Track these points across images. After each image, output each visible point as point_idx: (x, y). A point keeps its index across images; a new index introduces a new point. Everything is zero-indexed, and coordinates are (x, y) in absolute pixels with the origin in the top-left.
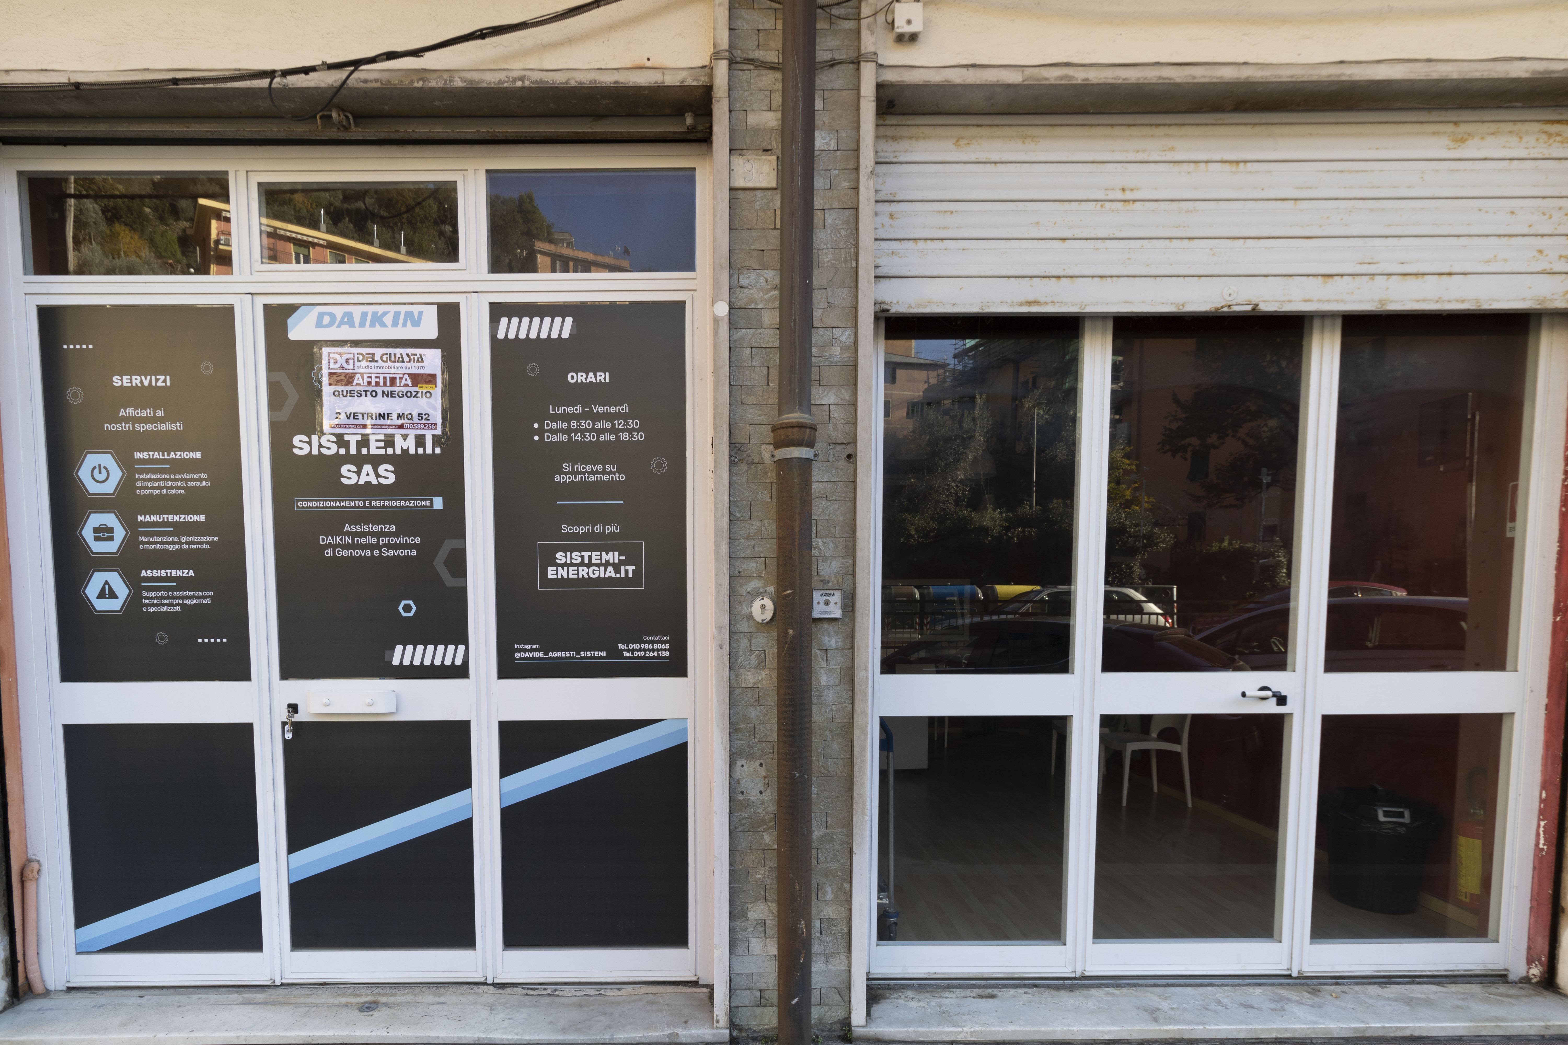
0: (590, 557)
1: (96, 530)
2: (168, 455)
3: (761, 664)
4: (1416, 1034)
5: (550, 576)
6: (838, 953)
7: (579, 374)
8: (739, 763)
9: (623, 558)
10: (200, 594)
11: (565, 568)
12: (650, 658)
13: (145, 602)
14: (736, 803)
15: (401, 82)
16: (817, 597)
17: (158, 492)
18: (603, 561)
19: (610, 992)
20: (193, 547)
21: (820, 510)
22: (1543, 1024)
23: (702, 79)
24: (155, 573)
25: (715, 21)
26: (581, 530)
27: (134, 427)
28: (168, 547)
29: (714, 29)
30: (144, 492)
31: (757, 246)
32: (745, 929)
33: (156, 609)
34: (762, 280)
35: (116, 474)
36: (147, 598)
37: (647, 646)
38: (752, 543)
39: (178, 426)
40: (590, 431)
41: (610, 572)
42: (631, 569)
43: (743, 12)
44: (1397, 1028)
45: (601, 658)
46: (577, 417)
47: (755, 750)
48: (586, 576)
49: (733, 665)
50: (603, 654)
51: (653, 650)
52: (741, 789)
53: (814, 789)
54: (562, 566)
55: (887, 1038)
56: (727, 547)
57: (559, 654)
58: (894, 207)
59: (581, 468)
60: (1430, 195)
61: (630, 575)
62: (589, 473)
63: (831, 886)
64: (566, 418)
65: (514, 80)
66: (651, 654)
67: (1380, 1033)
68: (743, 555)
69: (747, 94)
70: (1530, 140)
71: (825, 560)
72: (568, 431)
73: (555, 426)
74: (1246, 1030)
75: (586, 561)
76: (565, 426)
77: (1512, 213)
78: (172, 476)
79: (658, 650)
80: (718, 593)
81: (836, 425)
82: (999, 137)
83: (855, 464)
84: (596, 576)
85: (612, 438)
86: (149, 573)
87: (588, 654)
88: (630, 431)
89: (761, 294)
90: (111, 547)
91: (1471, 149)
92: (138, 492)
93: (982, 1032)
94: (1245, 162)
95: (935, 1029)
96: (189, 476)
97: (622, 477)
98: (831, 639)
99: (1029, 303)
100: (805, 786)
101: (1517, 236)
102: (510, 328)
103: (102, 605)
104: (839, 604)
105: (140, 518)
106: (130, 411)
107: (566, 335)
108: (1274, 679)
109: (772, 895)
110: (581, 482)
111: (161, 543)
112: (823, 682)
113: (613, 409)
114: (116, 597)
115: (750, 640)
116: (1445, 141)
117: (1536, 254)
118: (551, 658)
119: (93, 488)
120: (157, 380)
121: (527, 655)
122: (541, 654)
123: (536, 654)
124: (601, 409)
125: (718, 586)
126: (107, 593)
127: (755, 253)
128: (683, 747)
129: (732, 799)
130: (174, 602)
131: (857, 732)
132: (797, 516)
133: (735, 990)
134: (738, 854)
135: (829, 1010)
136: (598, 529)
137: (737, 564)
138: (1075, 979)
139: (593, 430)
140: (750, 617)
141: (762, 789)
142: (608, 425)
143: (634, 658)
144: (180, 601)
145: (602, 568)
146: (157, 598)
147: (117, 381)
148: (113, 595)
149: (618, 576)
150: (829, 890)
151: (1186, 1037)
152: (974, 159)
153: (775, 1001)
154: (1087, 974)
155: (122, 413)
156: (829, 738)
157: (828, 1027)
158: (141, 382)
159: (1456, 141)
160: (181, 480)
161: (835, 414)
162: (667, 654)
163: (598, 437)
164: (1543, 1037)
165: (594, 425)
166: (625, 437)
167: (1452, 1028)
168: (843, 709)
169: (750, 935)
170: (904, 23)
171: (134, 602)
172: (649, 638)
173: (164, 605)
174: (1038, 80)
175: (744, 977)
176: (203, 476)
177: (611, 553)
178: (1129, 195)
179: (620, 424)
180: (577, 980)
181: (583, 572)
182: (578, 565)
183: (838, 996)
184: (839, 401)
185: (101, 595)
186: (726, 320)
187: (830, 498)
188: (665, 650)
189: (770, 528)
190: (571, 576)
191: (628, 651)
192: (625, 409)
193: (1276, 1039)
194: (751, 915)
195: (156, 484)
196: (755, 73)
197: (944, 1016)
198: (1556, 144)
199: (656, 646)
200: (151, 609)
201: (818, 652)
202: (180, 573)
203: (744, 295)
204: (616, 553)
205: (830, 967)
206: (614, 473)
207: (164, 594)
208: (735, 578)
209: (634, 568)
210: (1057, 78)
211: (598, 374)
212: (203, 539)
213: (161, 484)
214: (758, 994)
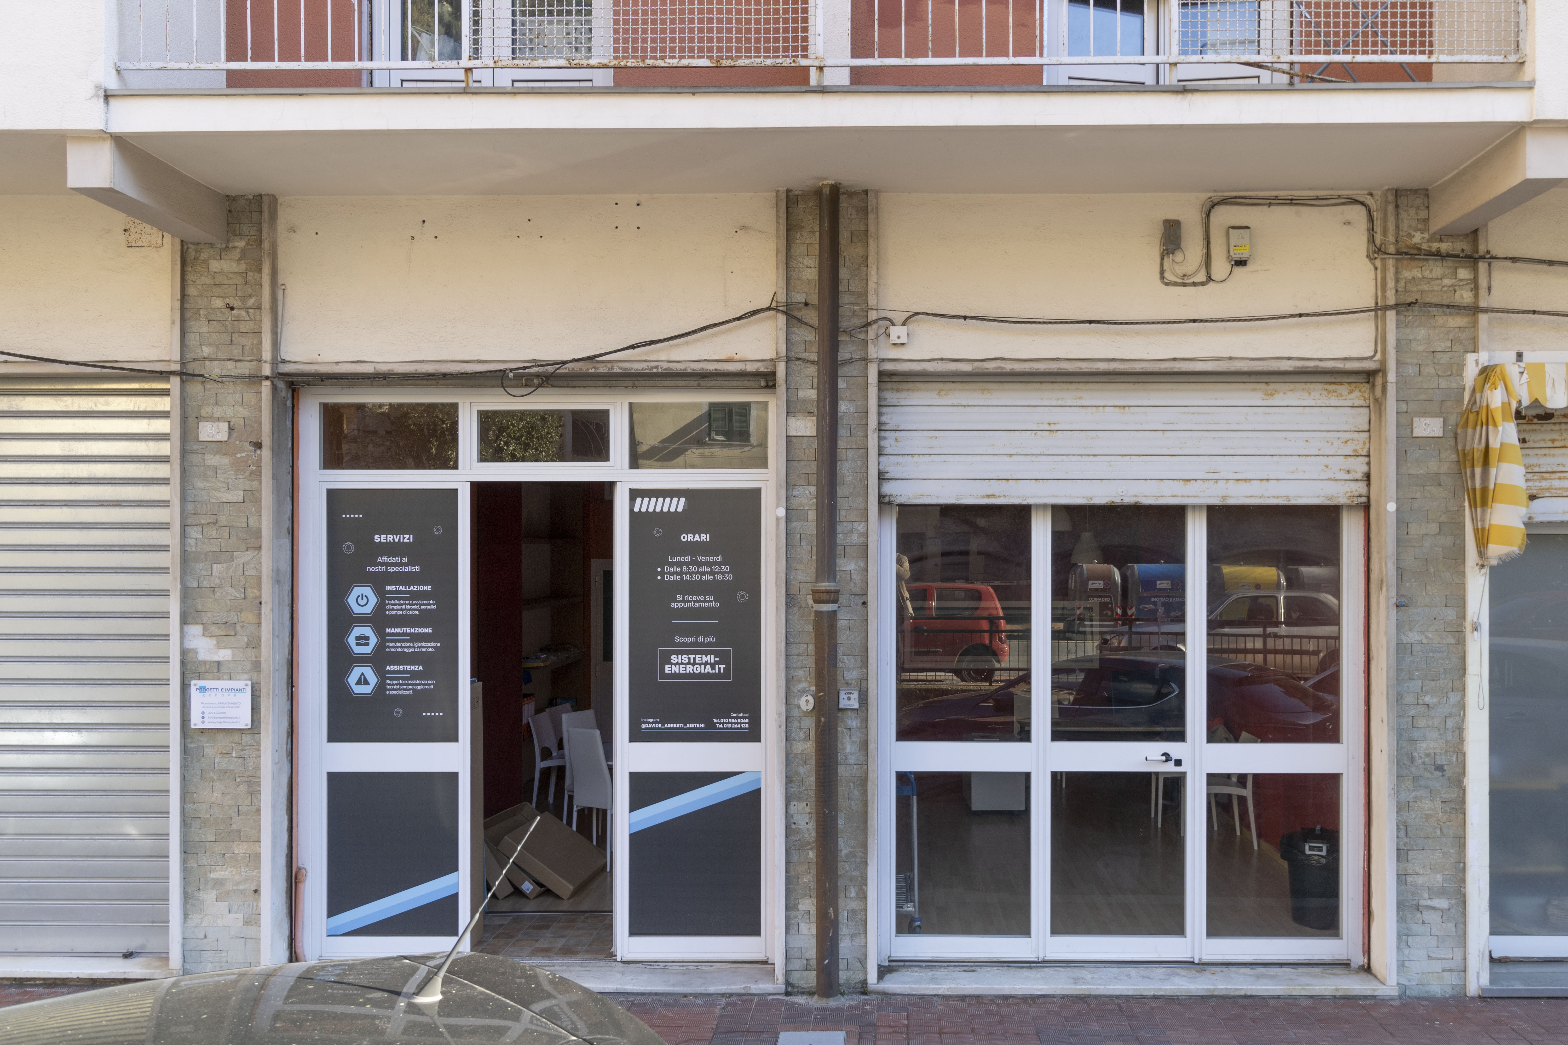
0: (694, 659)
1: (357, 638)
2: (409, 588)
3: (807, 738)
4: (1249, 993)
5: (667, 671)
6: (859, 934)
7: (689, 535)
8: (792, 803)
9: (717, 659)
10: (426, 682)
11: (677, 666)
12: (735, 728)
13: (388, 687)
14: (790, 829)
15: (581, 369)
16: (842, 695)
17: (401, 612)
18: (704, 662)
19: (705, 967)
20: (423, 650)
21: (843, 638)
22: (1334, 987)
23: (770, 367)
24: (396, 668)
25: (778, 339)
26: (688, 640)
27: (387, 569)
28: (405, 650)
29: (777, 343)
30: (391, 613)
31: (804, 471)
32: (796, 917)
33: (395, 692)
34: (807, 492)
35: (373, 600)
36: (389, 685)
37: (733, 720)
38: (801, 658)
39: (417, 569)
40: (696, 573)
41: (708, 669)
42: (722, 667)
43: (795, 330)
44: (1235, 989)
45: (701, 728)
46: (687, 564)
47: (803, 795)
48: (692, 672)
49: (788, 738)
50: (703, 725)
51: (738, 723)
52: (793, 821)
53: (841, 822)
54: (675, 664)
55: (891, 992)
56: (784, 662)
57: (672, 725)
58: (898, 434)
59: (689, 598)
60: (1253, 429)
61: (722, 671)
62: (695, 602)
63: (854, 888)
64: (680, 564)
65: (652, 368)
66: (736, 726)
67: (1224, 993)
68: (795, 666)
69: (798, 378)
70: (1316, 394)
71: (849, 670)
72: (681, 574)
73: (672, 570)
74: (1133, 989)
75: (692, 661)
76: (679, 570)
77: (1307, 441)
78: (411, 602)
79: (741, 723)
80: (778, 692)
81: (855, 583)
82: (967, 390)
83: (867, 607)
84: (699, 671)
85: (711, 578)
86: (392, 668)
87: (692, 725)
88: (723, 574)
89: (807, 501)
90: (367, 650)
91: (1277, 400)
92: (387, 612)
93: (955, 988)
94: (1129, 406)
95: (923, 986)
96: (422, 602)
97: (717, 605)
98: (853, 722)
99: (988, 496)
100: (834, 820)
101: (1311, 456)
102: (643, 505)
103: (359, 690)
104: (857, 699)
105: (388, 630)
106: (385, 558)
107: (680, 509)
108: (1174, 748)
109: (814, 893)
110: (690, 608)
111: (401, 647)
112: (848, 750)
113: (711, 559)
114: (369, 684)
115: (800, 722)
116: (1260, 395)
117: (1325, 468)
118: (666, 728)
119: (357, 610)
120: (404, 538)
121: (650, 726)
122: (660, 726)
123: (656, 726)
124: (703, 559)
125: (778, 687)
126: (362, 681)
127: (803, 476)
128: (758, 791)
129: (788, 827)
130: (408, 687)
131: (869, 784)
132: (826, 647)
133: (790, 959)
134: (792, 865)
135: (854, 973)
136: (700, 639)
137: (792, 672)
138: (1039, 962)
139: (698, 572)
140: (799, 707)
141: (807, 821)
142: (708, 569)
143: (724, 729)
144: (412, 687)
145: (703, 666)
146: (396, 684)
147: (377, 538)
148: (366, 683)
149: (714, 671)
150: (853, 890)
151: (1093, 993)
152: (950, 404)
153: (815, 967)
154: (1046, 959)
155: (379, 559)
156: (852, 787)
157: (853, 985)
158: (393, 539)
159: (1267, 395)
160: (417, 604)
161: (854, 576)
162: (747, 726)
163: (701, 577)
164: (1335, 996)
165: (698, 569)
166: (719, 577)
167: (1273, 989)
168: (861, 768)
169: (800, 921)
170: (895, 338)
171: (381, 687)
172: (735, 715)
173: (401, 690)
174: (982, 369)
175: (796, 950)
176: (432, 602)
177: (709, 656)
178: (1053, 427)
179: (716, 569)
180: (681, 959)
181: (690, 669)
182: (686, 664)
183: (859, 964)
184: (857, 567)
185: (359, 683)
186: (784, 519)
187: (851, 630)
188: (746, 723)
189: (812, 649)
190: (681, 672)
191: (720, 723)
192: (719, 558)
193: (1154, 995)
194: (800, 907)
195: (400, 607)
196: (803, 366)
197: (933, 980)
198: (1333, 397)
199: (739, 721)
200: (391, 693)
201: (845, 730)
202: (413, 668)
203: (796, 501)
204: (713, 656)
205: (854, 944)
206: (712, 602)
207: (401, 682)
208: (789, 681)
209: (724, 666)
210: (994, 368)
211: (702, 535)
212: (429, 645)
213: (403, 607)
214: (805, 962)
